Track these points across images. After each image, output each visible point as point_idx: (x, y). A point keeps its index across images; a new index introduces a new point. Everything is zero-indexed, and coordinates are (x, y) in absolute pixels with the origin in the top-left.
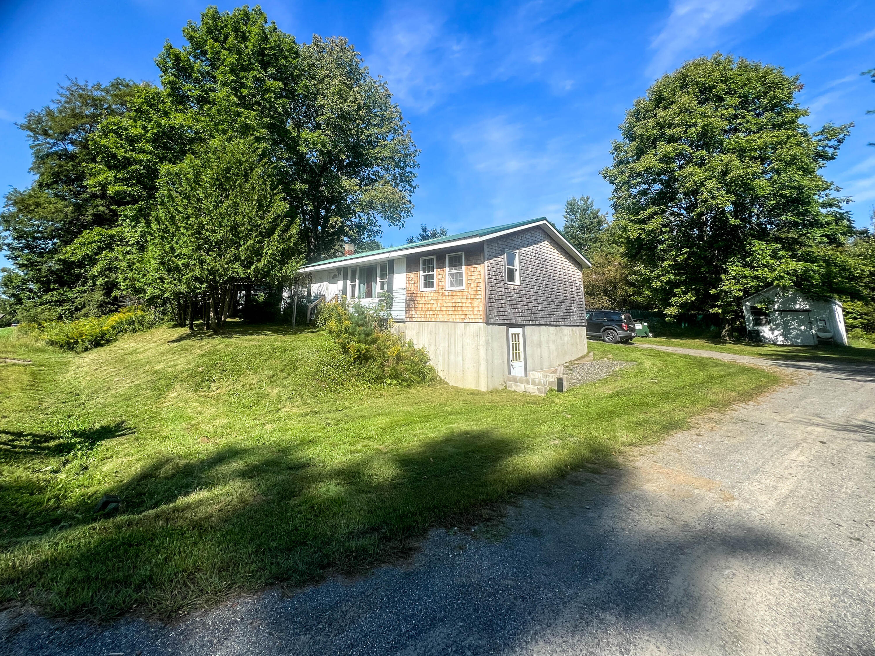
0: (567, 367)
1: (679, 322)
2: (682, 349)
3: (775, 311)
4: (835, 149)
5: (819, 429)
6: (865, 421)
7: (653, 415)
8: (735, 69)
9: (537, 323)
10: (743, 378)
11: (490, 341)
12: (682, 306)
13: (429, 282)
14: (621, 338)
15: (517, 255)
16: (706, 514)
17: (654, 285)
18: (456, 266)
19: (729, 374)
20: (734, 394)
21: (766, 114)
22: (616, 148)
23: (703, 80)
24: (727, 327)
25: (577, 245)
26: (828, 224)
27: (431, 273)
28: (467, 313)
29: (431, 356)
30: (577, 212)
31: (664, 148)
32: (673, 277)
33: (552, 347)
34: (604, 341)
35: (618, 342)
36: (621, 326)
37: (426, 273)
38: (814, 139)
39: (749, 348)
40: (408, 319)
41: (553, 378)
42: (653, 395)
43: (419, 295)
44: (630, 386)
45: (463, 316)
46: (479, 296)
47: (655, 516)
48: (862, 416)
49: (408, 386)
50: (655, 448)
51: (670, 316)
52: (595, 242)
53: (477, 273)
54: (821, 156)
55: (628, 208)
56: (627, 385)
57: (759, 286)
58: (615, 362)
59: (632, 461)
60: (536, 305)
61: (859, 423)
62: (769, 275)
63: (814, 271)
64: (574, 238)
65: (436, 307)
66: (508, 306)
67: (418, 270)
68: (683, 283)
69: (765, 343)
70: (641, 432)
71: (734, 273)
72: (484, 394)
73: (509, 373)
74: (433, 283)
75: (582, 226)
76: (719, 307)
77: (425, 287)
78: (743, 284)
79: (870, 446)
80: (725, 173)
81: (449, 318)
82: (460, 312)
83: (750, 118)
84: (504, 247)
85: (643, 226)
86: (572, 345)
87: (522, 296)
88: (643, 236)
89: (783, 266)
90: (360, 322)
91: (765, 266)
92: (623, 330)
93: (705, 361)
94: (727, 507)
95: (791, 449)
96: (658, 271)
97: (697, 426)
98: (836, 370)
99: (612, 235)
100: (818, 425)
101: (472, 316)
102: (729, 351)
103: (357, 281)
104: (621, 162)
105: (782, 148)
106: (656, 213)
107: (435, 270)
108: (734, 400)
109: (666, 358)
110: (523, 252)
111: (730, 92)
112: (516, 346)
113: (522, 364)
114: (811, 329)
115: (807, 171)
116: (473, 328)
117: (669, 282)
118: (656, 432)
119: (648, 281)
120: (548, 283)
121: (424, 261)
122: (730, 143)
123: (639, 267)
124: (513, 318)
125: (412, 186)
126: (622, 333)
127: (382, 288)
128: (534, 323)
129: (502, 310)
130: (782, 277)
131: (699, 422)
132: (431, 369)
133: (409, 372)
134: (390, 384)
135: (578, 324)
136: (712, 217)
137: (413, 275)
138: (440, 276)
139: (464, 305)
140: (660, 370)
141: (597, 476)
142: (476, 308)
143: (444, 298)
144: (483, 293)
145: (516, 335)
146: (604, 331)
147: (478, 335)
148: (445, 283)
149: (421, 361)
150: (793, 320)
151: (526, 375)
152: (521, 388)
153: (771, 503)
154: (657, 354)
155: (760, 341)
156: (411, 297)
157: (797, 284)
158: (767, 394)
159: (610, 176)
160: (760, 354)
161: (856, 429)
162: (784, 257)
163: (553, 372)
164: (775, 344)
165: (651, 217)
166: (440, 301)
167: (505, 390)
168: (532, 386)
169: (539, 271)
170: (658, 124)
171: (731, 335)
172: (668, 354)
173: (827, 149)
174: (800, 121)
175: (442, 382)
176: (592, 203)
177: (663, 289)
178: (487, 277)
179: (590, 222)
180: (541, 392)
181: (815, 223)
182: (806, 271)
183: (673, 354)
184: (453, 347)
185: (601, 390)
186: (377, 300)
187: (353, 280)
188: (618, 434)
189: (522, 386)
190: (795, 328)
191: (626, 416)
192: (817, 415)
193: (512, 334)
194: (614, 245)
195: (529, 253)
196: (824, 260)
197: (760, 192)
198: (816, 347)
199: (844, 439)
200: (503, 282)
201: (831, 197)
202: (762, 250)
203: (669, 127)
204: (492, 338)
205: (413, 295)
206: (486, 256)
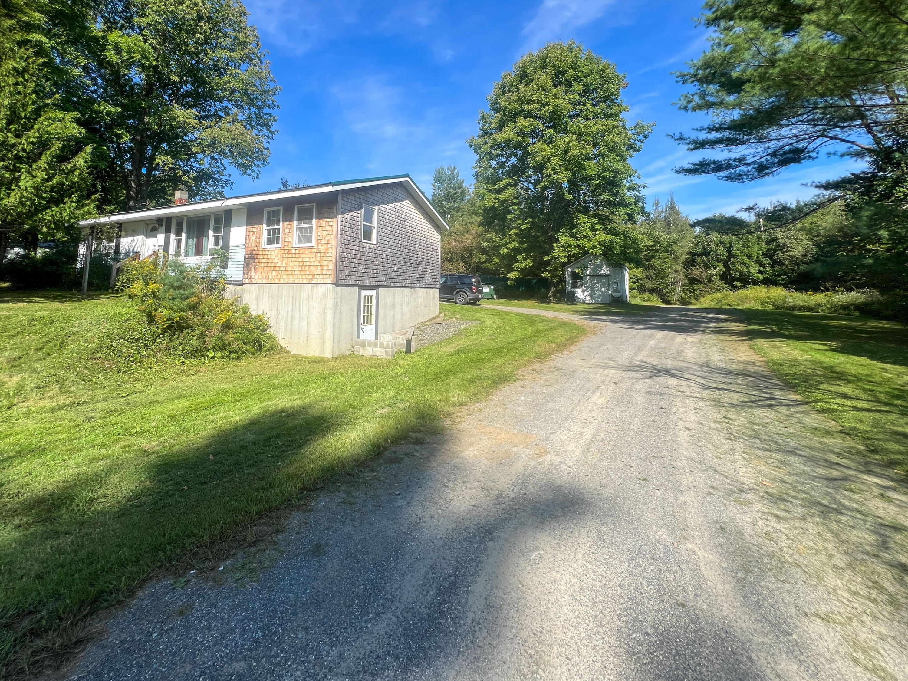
0: (418, 328)
1: (518, 286)
2: (519, 309)
3: (587, 275)
4: (642, 142)
5: (613, 372)
6: (642, 361)
7: (487, 370)
8: (583, 59)
9: (392, 284)
10: (561, 331)
11: (339, 303)
12: (522, 271)
13: (273, 238)
14: (470, 300)
15: (376, 211)
16: (521, 477)
17: (501, 251)
18: (306, 219)
19: (551, 329)
20: (554, 345)
21: (601, 104)
22: (483, 118)
23: (559, 63)
24: (553, 289)
25: (442, 213)
26: (630, 204)
27: (276, 227)
28: (315, 273)
29: (272, 322)
30: (444, 181)
31: (522, 121)
32: (517, 245)
33: (406, 309)
34: (456, 303)
35: (468, 304)
36: (471, 288)
37: (271, 227)
38: (630, 133)
39: (566, 307)
40: (246, 281)
41: (402, 340)
42: (489, 351)
43: (260, 253)
44: (471, 344)
45: (310, 277)
46: (330, 254)
47: (470, 489)
48: (640, 357)
49: (239, 358)
50: (483, 404)
51: (512, 280)
52: (457, 212)
53: (329, 228)
54: (631, 147)
55: (488, 178)
56: (469, 343)
57: (579, 253)
58: (462, 322)
59: (459, 422)
60: (393, 266)
61: (638, 363)
62: (587, 245)
63: (617, 243)
64: (439, 206)
65: (280, 267)
66: (362, 266)
67: (260, 223)
68: (525, 250)
69: (578, 302)
70: (472, 390)
71: (562, 242)
72: (328, 360)
73: (359, 337)
74: (278, 238)
75: (448, 195)
76: (549, 271)
77: (269, 243)
78: (568, 252)
79: (647, 383)
80: (566, 152)
81: (294, 280)
82: (308, 273)
83: (588, 105)
84: (362, 201)
85: (498, 196)
86: (425, 306)
87: (378, 256)
88: (496, 205)
89: (597, 237)
90: (176, 284)
91: (585, 237)
92: (473, 292)
93: (534, 318)
94: (540, 463)
95: (594, 392)
96: (506, 239)
97: (522, 378)
98: (622, 321)
99: (473, 205)
100: (611, 367)
101: (321, 277)
102: (552, 309)
103: (184, 236)
104: (485, 133)
105: (608, 135)
106: (509, 185)
107: (281, 224)
108: (553, 351)
109: (505, 316)
110: (383, 209)
111: (577, 79)
112: (368, 309)
113: (373, 327)
114: (609, 290)
115: (623, 158)
116: (321, 289)
117: (514, 249)
118: (486, 387)
119: (497, 247)
120: (406, 244)
121: (269, 213)
122: (572, 126)
123: (492, 235)
124: (367, 279)
125: (270, 131)
126: (471, 295)
127: (216, 243)
128: (388, 284)
129: (355, 270)
130: (595, 247)
131: (524, 374)
132: (271, 337)
133: (239, 342)
134: (213, 357)
135: (433, 286)
136: (551, 194)
137: (254, 228)
138: (287, 231)
139: (312, 264)
140: (499, 327)
141: (417, 447)
142: (325, 268)
143: (290, 256)
144: (334, 251)
145: (368, 298)
146: (456, 293)
147: (326, 298)
148: (292, 239)
149: (257, 329)
150: (598, 283)
151: (376, 338)
152: (368, 352)
153: (578, 451)
154: (496, 313)
155: (574, 300)
156: (251, 254)
157: (604, 254)
158: (577, 344)
159: (475, 145)
160: (574, 311)
161: (636, 368)
162: (598, 229)
163: (403, 334)
164: (584, 303)
165: (505, 187)
166: (285, 260)
167: (352, 355)
168: (379, 349)
169: (398, 231)
170: (519, 99)
171: (554, 296)
172: (506, 313)
173: (637, 142)
174: (621, 116)
175: (283, 350)
176: (458, 173)
177: (508, 256)
178: (339, 233)
179: (454, 192)
180: (389, 355)
181: (622, 204)
182: (611, 242)
183: (510, 313)
184: (298, 310)
185: (444, 349)
186: (208, 258)
187: (178, 233)
188: (450, 394)
189: (370, 349)
190: (598, 290)
191: (462, 374)
192: (611, 359)
193: (365, 296)
194: (473, 216)
195: (389, 211)
196: (623, 234)
197: (590, 172)
198: (610, 305)
199: (629, 378)
200: (358, 240)
201: (634, 182)
202: (585, 223)
203: (528, 103)
204: (341, 301)
205: (254, 253)
206: (340, 210)
